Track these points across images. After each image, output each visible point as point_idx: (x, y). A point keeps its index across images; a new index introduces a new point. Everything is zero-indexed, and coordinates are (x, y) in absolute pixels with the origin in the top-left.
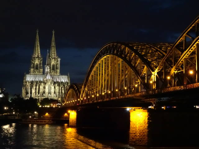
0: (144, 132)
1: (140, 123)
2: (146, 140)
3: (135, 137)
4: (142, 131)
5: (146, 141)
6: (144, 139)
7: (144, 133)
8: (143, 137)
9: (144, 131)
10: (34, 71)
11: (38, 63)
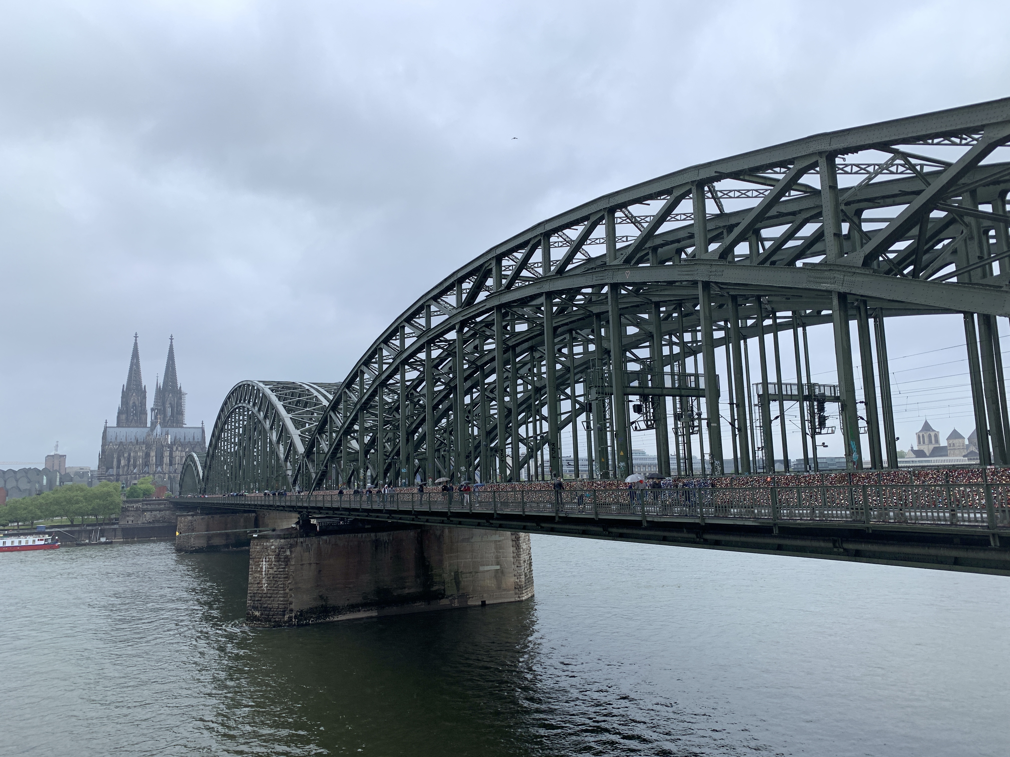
0: (277, 579)
1: (269, 561)
2: (279, 597)
3: (259, 591)
4: (273, 578)
5: (282, 599)
6: (277, 593)
7: (276, 581)
8: (274, 590)
9: (277, 577)
10: (127, 419)
11: (137, 403)
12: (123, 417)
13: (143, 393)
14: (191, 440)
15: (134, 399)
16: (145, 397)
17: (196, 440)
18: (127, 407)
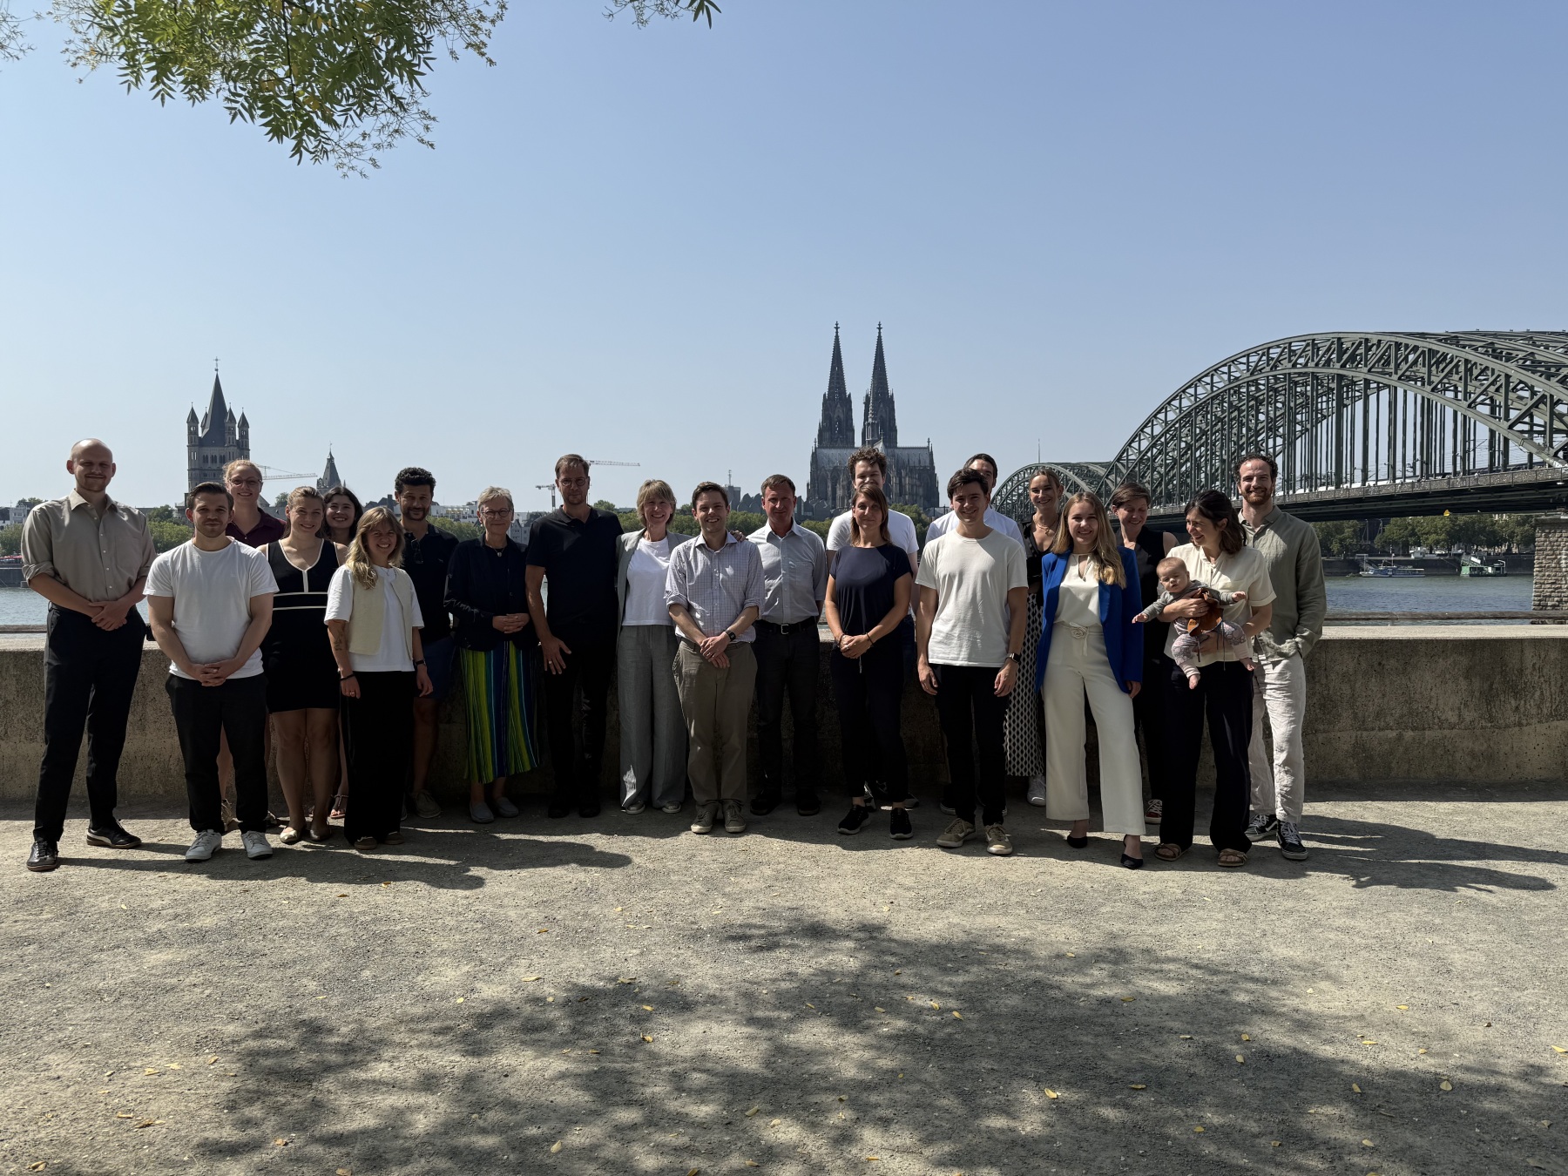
10: (831, 439)
11: (842, 416)
12: (827, 435)
13: (847, 402)
14: (917, 464)
15: (839, 412)
16: (850, 410)
17: (922, 464)
18: (830, 423)
